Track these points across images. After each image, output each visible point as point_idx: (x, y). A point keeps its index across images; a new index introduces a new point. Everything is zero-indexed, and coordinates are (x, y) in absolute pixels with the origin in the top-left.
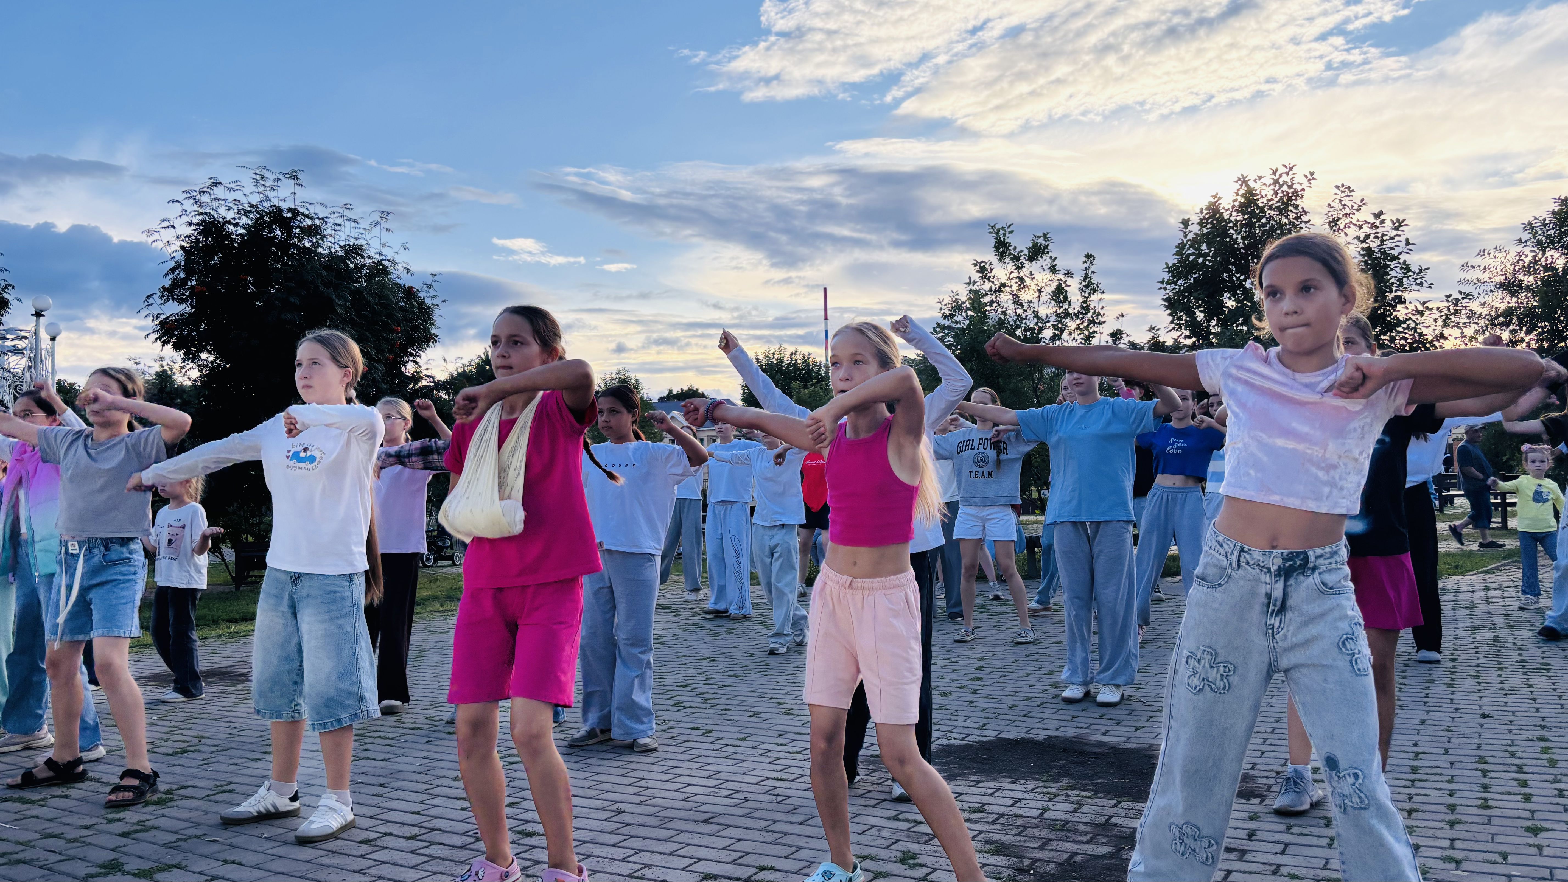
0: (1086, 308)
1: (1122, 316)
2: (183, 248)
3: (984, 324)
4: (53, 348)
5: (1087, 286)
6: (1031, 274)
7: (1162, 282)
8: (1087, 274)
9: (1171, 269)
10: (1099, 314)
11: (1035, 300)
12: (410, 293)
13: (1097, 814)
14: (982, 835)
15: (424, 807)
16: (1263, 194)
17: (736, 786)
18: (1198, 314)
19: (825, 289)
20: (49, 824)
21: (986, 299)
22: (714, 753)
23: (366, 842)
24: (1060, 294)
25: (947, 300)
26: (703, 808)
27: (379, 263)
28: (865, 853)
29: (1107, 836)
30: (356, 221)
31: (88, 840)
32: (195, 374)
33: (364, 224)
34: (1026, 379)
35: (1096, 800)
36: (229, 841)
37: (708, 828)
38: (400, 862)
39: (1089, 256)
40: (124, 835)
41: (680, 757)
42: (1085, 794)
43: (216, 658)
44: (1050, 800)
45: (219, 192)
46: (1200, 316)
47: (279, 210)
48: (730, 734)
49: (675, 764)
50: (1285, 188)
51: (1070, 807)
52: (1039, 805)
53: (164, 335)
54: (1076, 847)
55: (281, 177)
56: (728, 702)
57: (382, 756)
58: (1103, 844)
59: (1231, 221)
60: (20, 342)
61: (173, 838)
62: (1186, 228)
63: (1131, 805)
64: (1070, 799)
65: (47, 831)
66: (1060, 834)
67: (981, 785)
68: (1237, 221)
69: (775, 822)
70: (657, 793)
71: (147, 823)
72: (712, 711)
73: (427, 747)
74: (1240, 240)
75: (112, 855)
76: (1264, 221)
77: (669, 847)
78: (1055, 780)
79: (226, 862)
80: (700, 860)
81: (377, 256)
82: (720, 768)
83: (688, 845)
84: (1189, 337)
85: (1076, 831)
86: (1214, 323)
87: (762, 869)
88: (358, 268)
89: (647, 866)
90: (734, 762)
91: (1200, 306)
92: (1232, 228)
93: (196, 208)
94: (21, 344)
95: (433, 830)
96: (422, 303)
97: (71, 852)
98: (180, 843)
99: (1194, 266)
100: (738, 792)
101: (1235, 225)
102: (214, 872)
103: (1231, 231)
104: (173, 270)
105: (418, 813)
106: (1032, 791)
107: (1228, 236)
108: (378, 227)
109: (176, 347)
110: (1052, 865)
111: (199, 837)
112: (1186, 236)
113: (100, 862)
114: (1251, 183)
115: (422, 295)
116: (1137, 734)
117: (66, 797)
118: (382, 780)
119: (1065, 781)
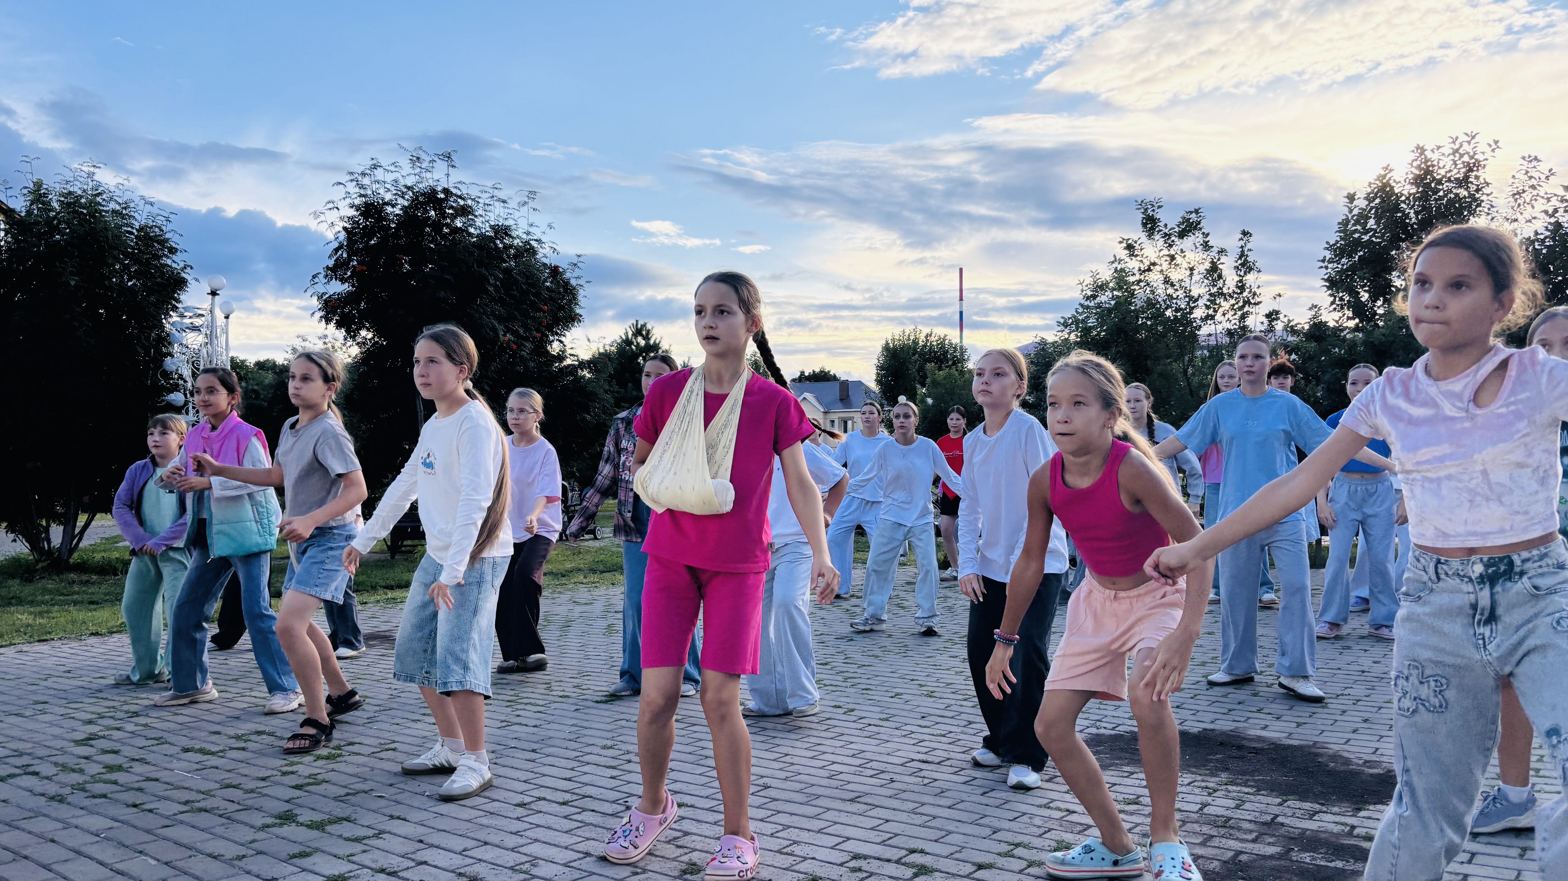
0: (1241, 287)
1: (1280, 295)
2: (345, 229)
3: (1130, 304)
4: (227, 325)
5: (1243, 265)
6: (1182, 251)
7: (1323, 261)
8: (1243, 252)
9: (1330, 247)
10: (1255, 294)
11: (1187, 280)
12: (555, 271)
13: (1261, 812)
14: (1139, 828)
15: (574, 773)
16: (1441, 165)
17: (882, 766)
18: (1362, 293)
19: (961, 270)
20: (227, 775)
21: (1132, 279)
22: (857, 732)
23: (522, 805)
24: (1214, 271)
25: (1089, 280)
26: (849, 787)
27: (527, 242)
28: (1017, 841)
29: (1274, 835)
30: (504, 202)
31: (265, 791)
32: (355, 351)
33: (513, 204)
34: (1175, 361)
35: (1259, 797)
36: (393, 798)
37: (854, 807)
38: (554, 826)
39: (1245, 233)
40: (298, 787)
41: (823, 734)
42: (1246, 790)
43: (374, 622)
44: (1210, 794)
45: (379, 174)
46: (1365, 296)
47: (434, 192)
48: (873, 714)
49: (819, 741)
50: (1466, 158)
51: (1231, 803)
52: (1198, 799)
53: (328, 313)
54: (1241, 845)
55: (436, 159)
56: (868, 682)
57: (534, 723)
58: (1269, 844)
59: (1402, 195)
60: (197, 320)
61: (343, 791)
62: (1351, 202)
63: (1298, 804)
64: (1231, 795)
65: (227, 781)
66: (1223, 831)
67: (1135, 776)
68: (1410, 194)
69: (923, 804)
70: (802, 770)
71: (319, 777)
72: (853, 690)
73: (576, 714)
74: (1412, 215)
75: (287, 807)
76: (1441, 193)
77: (817, 825)
78: (1213, 775)
79: (392, 817)
80: (848, 839)
81: (524, 236)
82: (864, 748)
83: (836, 823)
84: (1353, 318)
85: (1239, 829)
86: (1379, 303)
87: (913, 851)
88: (507, 247)
89: (795, 842)
90: (878, 742)
91: (1364, 286)
92: (1404, 202)
93: (357, 190)
94: (198, 322)
95: (585, 797)
96: (567, 283)
97: (250, 802)
98: (348, 797)
99: (1358, 243)
100: (883, 772)
101: (1408, 198)
102: (381, 827)
103: (1403, 205)
104: (336, 250)
105: (569, 780)
106: (1189, 784)
107: (1399, 210)
108: (526, 207)
109: (339, 325)
110: (1216, 863)
111: (366, 792)
112: (1351, 211)
113: (275, 812)
114: (1429, 154)
115: (568, 275)
116: (1299, 730)
117: (243, 749)
118: (535, 746)
119: (1224, 776)
